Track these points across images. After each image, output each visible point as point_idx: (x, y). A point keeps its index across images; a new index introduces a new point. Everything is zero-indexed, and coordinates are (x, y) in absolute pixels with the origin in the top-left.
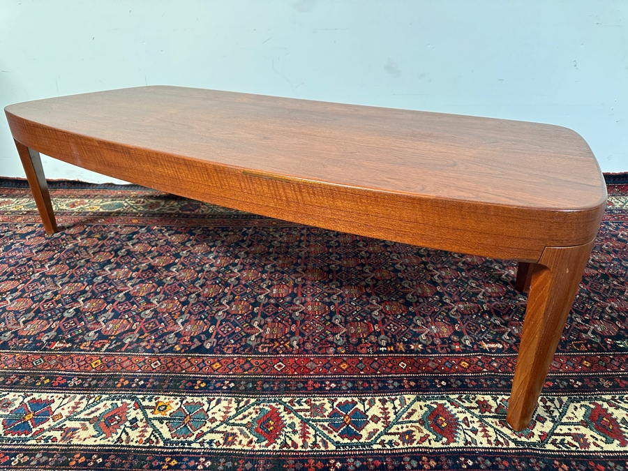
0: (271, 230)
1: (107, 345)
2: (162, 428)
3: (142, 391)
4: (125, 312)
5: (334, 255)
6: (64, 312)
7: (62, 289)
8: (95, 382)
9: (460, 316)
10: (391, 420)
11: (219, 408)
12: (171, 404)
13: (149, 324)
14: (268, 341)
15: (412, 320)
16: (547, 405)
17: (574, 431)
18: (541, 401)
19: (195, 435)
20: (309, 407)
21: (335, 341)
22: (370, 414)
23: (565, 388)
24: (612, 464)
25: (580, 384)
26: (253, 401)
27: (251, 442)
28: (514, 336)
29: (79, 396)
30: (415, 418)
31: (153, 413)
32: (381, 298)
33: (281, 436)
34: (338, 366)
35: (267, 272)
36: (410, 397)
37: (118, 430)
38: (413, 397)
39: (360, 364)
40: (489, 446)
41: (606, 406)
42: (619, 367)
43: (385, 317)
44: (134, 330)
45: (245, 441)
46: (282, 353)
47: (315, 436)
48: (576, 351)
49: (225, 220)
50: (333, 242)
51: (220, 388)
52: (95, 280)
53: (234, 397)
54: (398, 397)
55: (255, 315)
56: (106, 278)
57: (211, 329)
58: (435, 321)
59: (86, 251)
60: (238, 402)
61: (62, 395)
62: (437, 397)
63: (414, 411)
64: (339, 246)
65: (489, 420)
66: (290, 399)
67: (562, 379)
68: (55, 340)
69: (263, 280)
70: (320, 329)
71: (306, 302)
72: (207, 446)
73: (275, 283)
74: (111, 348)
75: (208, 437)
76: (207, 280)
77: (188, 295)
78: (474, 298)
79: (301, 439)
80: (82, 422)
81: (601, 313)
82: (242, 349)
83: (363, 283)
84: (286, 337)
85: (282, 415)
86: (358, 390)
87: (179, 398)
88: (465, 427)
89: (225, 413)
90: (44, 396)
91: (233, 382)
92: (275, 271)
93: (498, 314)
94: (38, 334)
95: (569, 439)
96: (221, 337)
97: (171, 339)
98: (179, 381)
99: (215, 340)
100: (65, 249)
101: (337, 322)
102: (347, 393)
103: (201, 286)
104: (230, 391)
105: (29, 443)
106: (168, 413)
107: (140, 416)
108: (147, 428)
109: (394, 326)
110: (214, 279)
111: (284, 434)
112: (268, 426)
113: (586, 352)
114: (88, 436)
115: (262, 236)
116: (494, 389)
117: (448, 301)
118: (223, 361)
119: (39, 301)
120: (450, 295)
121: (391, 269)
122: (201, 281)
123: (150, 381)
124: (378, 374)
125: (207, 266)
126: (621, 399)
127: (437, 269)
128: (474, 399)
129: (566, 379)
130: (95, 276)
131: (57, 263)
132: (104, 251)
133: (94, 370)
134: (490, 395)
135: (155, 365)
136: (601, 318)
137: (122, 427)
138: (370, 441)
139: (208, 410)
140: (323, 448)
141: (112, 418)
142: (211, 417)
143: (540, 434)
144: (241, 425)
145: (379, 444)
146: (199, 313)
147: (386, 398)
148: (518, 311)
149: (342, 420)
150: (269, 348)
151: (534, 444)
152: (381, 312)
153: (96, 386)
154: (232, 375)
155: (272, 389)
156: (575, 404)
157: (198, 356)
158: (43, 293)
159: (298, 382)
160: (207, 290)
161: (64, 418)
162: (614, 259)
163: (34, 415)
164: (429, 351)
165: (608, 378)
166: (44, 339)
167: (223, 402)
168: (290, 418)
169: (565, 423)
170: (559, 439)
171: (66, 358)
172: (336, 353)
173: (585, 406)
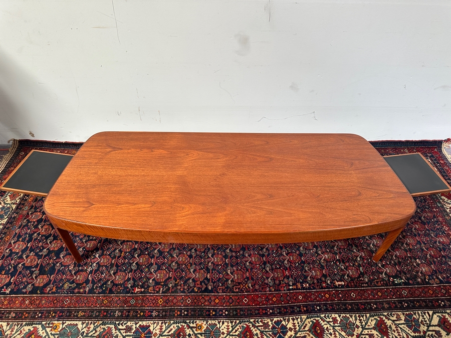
1: (161, 289)
4: (162, 264)
6: (131, 265)
9: (325, 264)
10: (297, 330)
12: (202, 325)
13: (177, 273)
15: (303, 267)
16: (360, 319)
17: (370, 333)
18: (358, 316)
20: (262, 324)
21: (269, 283)
22: (288, 327)
23: (369, 309)
25: (375, 306)
26: (238, 321)
30: (307, 329)
31: (196, 331)
34: (272, 300)
36: (304, 317)
39: (282, 297)
41: (384, 318)
43: (291, 265)
44: (171, 278)
46: (246, 292)
51: (222, 315)
54: (299, 317)
57: (208, 276)
58: (314, 267)
60: (232, 323)
62: (316, 316)
63: (306, 325)
65: (336, 328)
66: (253, 320)
68: (133, 286)
70: (260, 275)
71: (251, 255)
74: (164, 291)
77: (190, 250)
78: (332, 250)
80: (167, 337)
81: (390, 259)
82: (226, 290)
84: (245, 281)
85: (251, 329)
86: (282, 313)
87: (205, 322)
88: (327, 332)
89: (227, 329)
91: (227, 311)
94: (125, 282)
95: (367, 337)
96: (215, 282)
97: (192, 283)
98: (203, 311)
99: (212, 284)
101: (268, 269)
102: (277, 315)
104: (227, 316)
109: (295, 271)
116: (339, 310)
118: (219, 297)
119: (115, 257)
123: (189, 311)
124: (289, 304)
128: (331, 316)
129: (369, 304)
133: (161, 306)
134: (338, 314)
135: (188, 301)
136: (390, 263)
139: (219, 328)
141: (179, 334)
142: (222, 331)
143: (357, 334)
146: (200, 264)
147: (294, 317)
149: (277, 331)
150: (239, 289)
152: (288, 260)
154: (225, 306)
155: (245, 315)
156: (372, 318)
158: (114, 251)
159: (255, 310)
161: (158, 335)
163: (144, 334)
164: (312, 288)
165: (387, 302)
166: (129, 286)
167: (225, 323)
168: (255, 330)
169: (366, 329)
170: (364, 337)
171: (145, 299)
172: (270, 291)
173: (376, 319)
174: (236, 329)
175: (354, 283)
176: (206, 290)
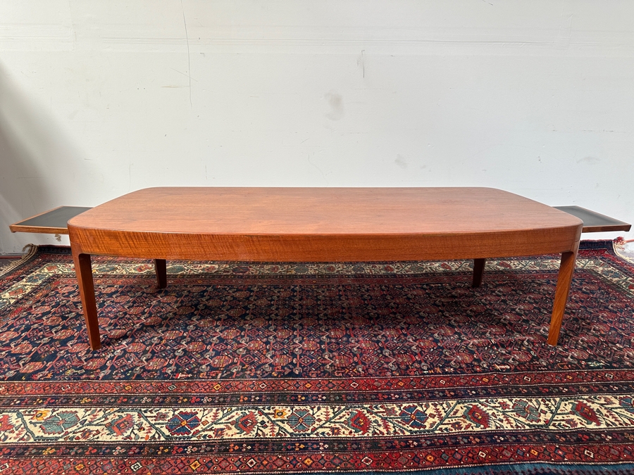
0: (314, 287)
1: (220, 375)
2: (285, 426)
3: (261, 404)
4: (223, 350)
5: (370, 306)
6: (174, 352)
7: (164, 336)
8: (222, 399)
9: (476, 348)
10: (443, 416)
11: (321, 413)
12: (285, 411)
13: (246, 358)
14: (340, 368)
15: (442, 352)
16: (546, 403)
17: (566, 418)
18: (542, 401)
19: (310, 430)
20: (384, 410)
21: (389, 367)
22: (428, 412)
23: (557, 393)
24: (593, 435)
25: (567, 390)
26: (343, 407)
27: (351, 432)
28: (517, 360)
29: (214, 409)
30: (459, 414)
31: (274, 417)
32: (415, 337)
33: (371, 428)
34: (397, 385)
35: (321, 319)
37: (254, 429)
38: (455, 402)
39: (412, 382)
40: (512, 429)
42: (592, 379)
43: (422, 351)
44: (237, 363)
45: (347, 432)
46: (353, 376)
47: (394, 427)
48: (561, 370)
49: (273, 279)
51: (317, 400)
52: (188, 328)
53: (329, 405)
54: (444, 402)
55: (324, 351)
56: (196, 326)
57: (294, 361)
58: (459, 352)
59: (170, 306)
60: (333, 409)
61: (202, 409)
62: (471, 401)
63: (458, 410)
65: (509, 413)
66: (369, 405)
67: (554, 387)
68: (177, 372)
69: (321, 325)
70: (375, 360)
71: (359, 341)
72: (321, 436)
73: (331, 327)
74: (224, 376)
75: (320, 430)
76: (277, 326)
77: (267, 337)
78: (484, 336)
79: (385, 429)
80: (225, 425)
81: (575, 344)
82: (323, 374)
83: (399, 327)
84: (353, 366)
86: (415, 398)
87: (289, 408)
88: (494, 418)
89: (326, 415)
90: (188, 410)
91: (324, 396)
92: (328, 318)
93: (503, 346)
94: (162, 368)
95: (563, 423)
96: (304, 366)
97: (268, 369)
98: (285, 396)
99: (300, 368)
100: (151, 305)
101: (387, 354)
102: (408, 401)
103: (275, 331)
104: (324, 402)
105: (192, 439)
106: (286, 417)
107: (266, 420)
108: (274, 427)
109: (430, 356)
112: (360, 422)
113: (568, 370)
114: (234, 433)
115: (308, 292)
116: (508, 394)
117: (465, 338)
118: (312, 382)
119: (151, 344)
120: (466, 334)
121: (417, 316)
122: (273, 327)
123: (263, 397)
124: (426, 388)
125: (273, 315)
126: (595, 398)
127: (452, 316)
128: (497, 401)
129: (557, 387)
130: (187, 325)
131: (150, 316)
132: (185, 306)
133: (218, 391)
134: (507, 398)
135: (263, 386)
136: (576, 347)
138: (432, 429)
139: (313, 414)
140: (402, 434)
141: (246, 422)
142: (317, 418)
143: (544, 420)
144: (341, 422)
145: (439, 430)
146: (281, 350)
147: (436, 402)
149: (410, 417)
150: (343, 373)
151: (542, 426)
152: (417, 347)
153: (224, 401)
154: (322, 391)
155: (354, 400)
156: (564, 402)
157: (292, 379)
158: (151, 339)
159: (371, 395)
160: (280, 333)
161: (211, 423)
162: (581, 307)
163: (187, 422)
164: (459, 372)
165: (584, 386)
166: (169, 372)
167: (322, 409)
168: (373, 417)
169: (560, 414)
170: (557, 423)
171: (192, 384)
172: (392, 375)
173: (572, 403)
174: (341, 415)
175: (524, 366)
176: (291, 374)
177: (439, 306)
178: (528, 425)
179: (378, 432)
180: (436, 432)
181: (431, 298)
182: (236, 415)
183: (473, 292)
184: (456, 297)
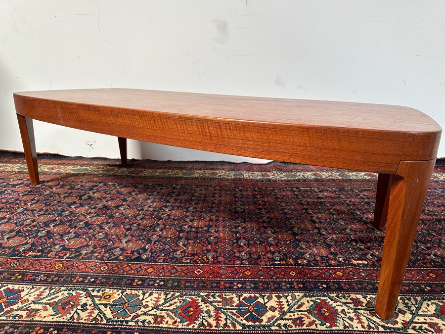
0: (193, 186)
1: (68, 255)
2: (106, 310)
3: (93, 285)
4: (84, 234)
5: (239, 202)
6: (38, 232)
7: (38, 219)
8: (56, 278)
9: (334, 243)
10: (285, 309)
11: (151, 298)
12: (114, 295)
13: (101, 242)
14: (190, 255)
15: (298, 244)
16: (406, 302)
17: (428, 321)
18: (400, 299)
19: (132, 316)
20: (221, 300)
21: (241, 256)
22: (269, 305)
23: (418, 291)
25: (429, 289)
26: (177, 294)
27: (175, 322)
28: (375, 256)
30: (303, 308)
31: (99, 300)
32: (275, 230)
33: (199, 319)
34: (243, 273)
35: (190, 211)
36: (298, 295)
37: (71, 312)
38: (301, 295)
39: (260, 272)
40: (364, 330)
43: (278, 242)
44: (90, 245)
45: (171, 322)
46: (201, 263)
47: (226, 319)
48: (423, 267)
49: (160, 180)
50: (238, 195)
51: (153, 285)
52: (63, 213)
53: (163, 291)
54: (290, 294)
55: (180, 238)
56: (71, 212)
57: (147, 246)
58: (316, 245)
59: (59, 196)
60: (166, 295)
61: (31, 287)
62: (320, 295)
63: (303, 304)
64: (243, 197)
65: (362, 312)
66: (206, 294)
67: (415, 285)
68: (29, 250)
69: (187, 217)
70: (229, 248)
71: (218, 231)
72: (140, 324)
73: (196, 218)
74: (71, 256)
75: (142, 318)
76: (145, 215)
77: (131, 225)
78: (343, 232)
79: (215, 322)
80: (44, 305)
81: (438, 243)
82: (170, 259)
83: (261, 220)
84: (204, 253)
85: (200, 304)
86: (259, 289)
87: (120, 291)
88: (343, 316)
89: (155, 301)
90: (16, 287)
91: (163, 281)
92: (196, 211)
93: (362, 242)
94: (17, 246)
95: (425, 326)
96: (155, 252)
97: (117, 252)
98: (121, 279)
99: (150, 254)
100: (43, 194)
101: (242, 244)
102: (250, 291)
103: (141, 219)
104: (160, 287)
106: (111, 301)
107: (90, 302)
108: (94, 311)
109: (285, 248)
110: (151, 215)
111: (201, 317)
112: (189, 312)
113: (431, 267)
114: (47, 315)
115: (187, 189)
116: (363, 290)
117: (324, 233)
118: (156, 267)
119: (21, 225)
120: (326, 229)
121: (281, 212)
122: (141, 216)
123: (99, 278)
124: (274, 279)
125: (146, 207)
127: (315, 213)
128: (348, 297)
130: (64, 211)
131: (36, 203)
132: (72, 196)
133: (56, 271)
134: (361, 294)
135: (105, 268)
136: (439, 246)
137: (75, 309)
138: (269, 324)
139: (143, 299)
140: (232, 328)
141: (67, 303)
142: (144, 304)
143: (402, 322)
144: (168, 310)
145: (277, 326)
146: (139, 236)
147: (281, 295)
148: (376, 240)
149: (247, 309)
150: (191, 259)
151: (399, 329)
152: (274, 239)
153: (57, 281)
154: (162, 276)
155: (192, 287)
156: (427, 302)
157: (137, 263)
158: (24, 221)
159: (212, 283)
160: (145, 222)
161: (30, 302)
162: (443, 210)
163: (7, 299)
164: (312, 264)
166: (21, 250)
167: (154, 294)
168: (207, 306)
169: (421, 315)
170: (418, 326)
171: (37, 262)
172: (241, 264)
173: (435, 304)
174: (172, 302)
176: (139, 259)
177: (305, 205)
178: (383, 326)
179: (206, 323)
180: (273, 328)
181: (298, 198)
182: (62, 294)
183: (340, 195)
184: (322, 198)
